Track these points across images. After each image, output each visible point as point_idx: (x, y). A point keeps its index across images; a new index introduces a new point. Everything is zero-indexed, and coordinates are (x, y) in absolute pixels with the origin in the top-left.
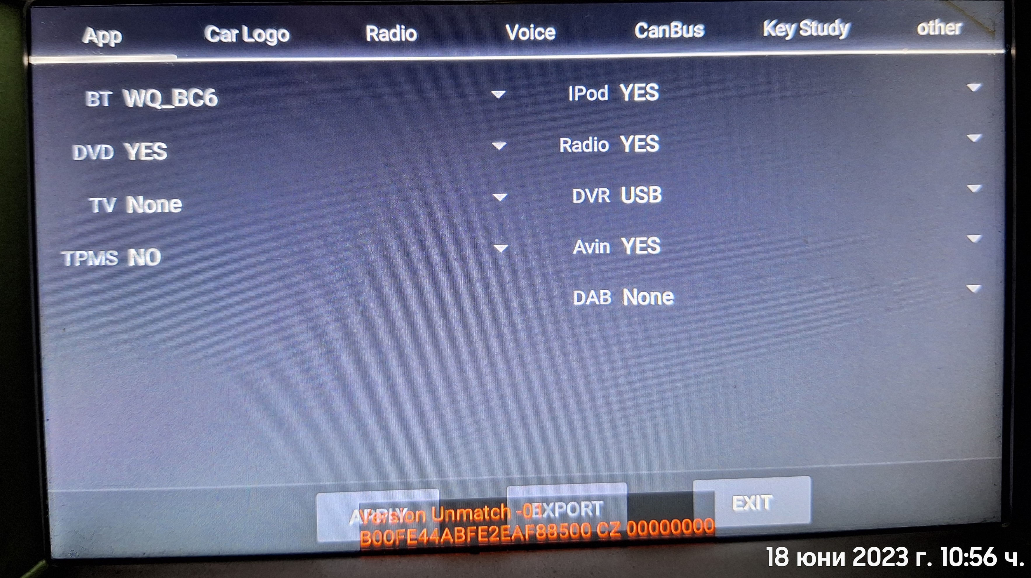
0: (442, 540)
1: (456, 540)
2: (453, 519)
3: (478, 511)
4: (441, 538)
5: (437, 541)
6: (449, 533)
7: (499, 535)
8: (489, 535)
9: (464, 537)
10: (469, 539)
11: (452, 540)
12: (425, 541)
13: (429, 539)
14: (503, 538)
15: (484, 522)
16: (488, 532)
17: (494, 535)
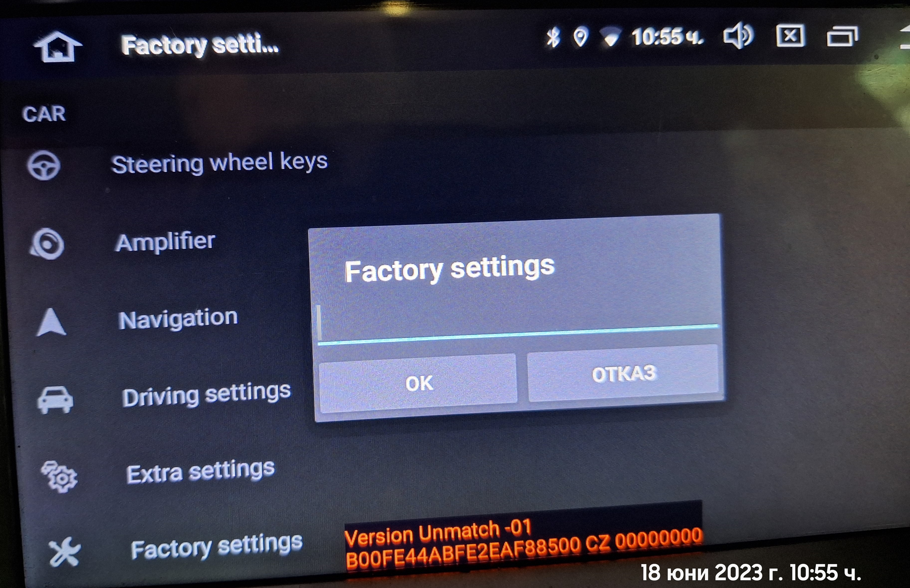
0: (430, 560)
1: (445, 559)
2: (441, 537)
3: (467, 529)
4: (428, 559)
5: (425, 561)
6: (437, 552)
7: (488, 553)
8: (478, 553)
9: (452, 556)
10: (457, 558)
11: (440, 559)
12: (413, 562)
13: (417, 559)
14: (492, 555)
15: (473, 540)
16: (477, 550)
17: (482, 553)
